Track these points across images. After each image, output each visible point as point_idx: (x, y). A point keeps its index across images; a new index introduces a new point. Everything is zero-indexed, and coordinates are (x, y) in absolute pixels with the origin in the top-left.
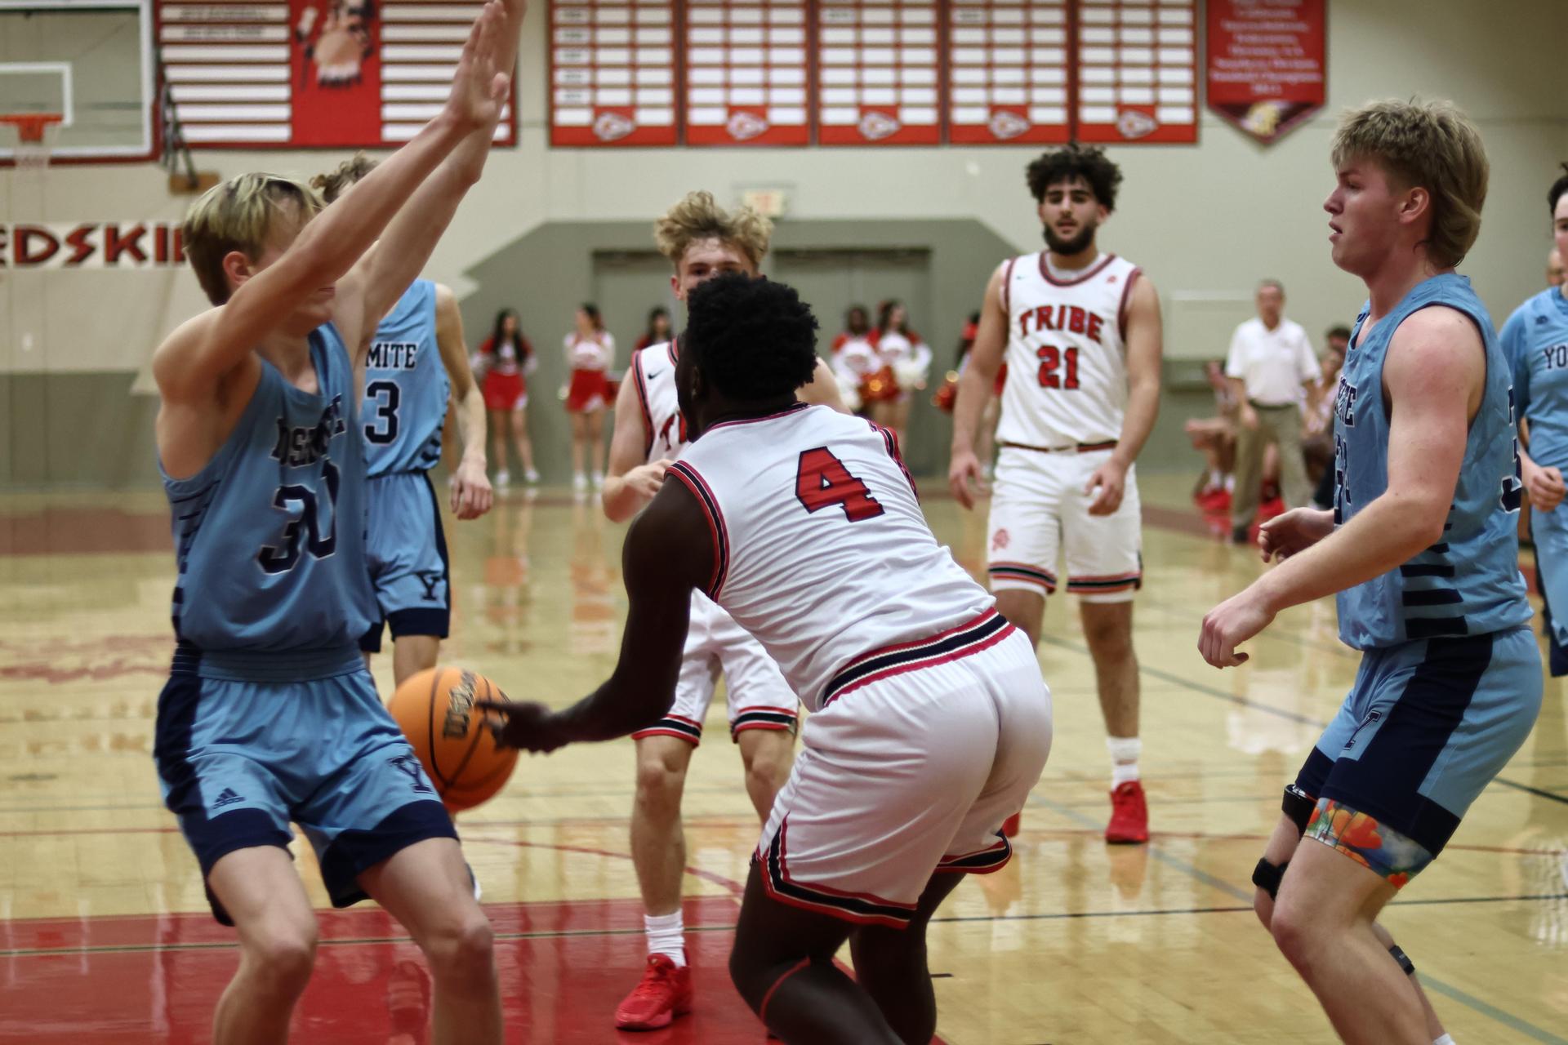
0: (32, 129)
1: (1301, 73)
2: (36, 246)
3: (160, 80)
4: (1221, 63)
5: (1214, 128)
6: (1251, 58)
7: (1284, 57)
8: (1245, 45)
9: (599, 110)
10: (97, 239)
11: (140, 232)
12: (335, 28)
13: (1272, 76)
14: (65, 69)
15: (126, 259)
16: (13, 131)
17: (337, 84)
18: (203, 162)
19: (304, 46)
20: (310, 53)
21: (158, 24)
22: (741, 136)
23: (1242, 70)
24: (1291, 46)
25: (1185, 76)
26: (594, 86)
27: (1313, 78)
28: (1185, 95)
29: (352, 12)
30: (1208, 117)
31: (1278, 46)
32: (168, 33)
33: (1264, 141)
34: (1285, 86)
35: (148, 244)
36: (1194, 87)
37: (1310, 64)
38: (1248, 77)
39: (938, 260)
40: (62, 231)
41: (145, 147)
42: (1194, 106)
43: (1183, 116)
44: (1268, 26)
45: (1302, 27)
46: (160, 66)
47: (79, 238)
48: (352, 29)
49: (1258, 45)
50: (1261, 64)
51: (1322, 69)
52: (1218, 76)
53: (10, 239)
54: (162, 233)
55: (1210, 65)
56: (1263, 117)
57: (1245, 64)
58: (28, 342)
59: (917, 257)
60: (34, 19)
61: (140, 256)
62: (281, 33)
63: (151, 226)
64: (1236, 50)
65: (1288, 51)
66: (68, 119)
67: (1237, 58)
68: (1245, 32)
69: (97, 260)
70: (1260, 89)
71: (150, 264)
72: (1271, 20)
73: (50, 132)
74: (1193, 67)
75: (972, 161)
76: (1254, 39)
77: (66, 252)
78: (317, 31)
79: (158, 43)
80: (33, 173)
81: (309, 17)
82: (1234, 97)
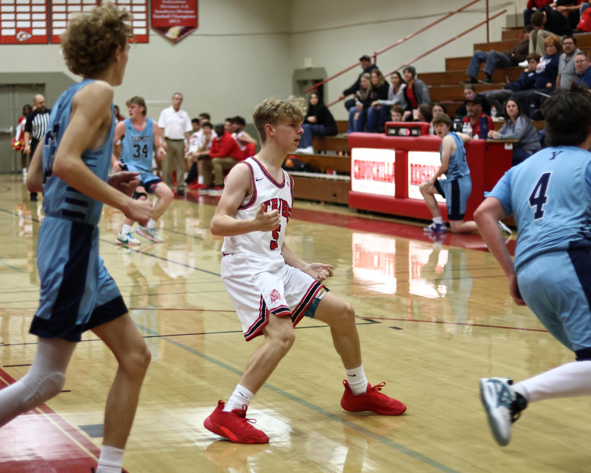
1: (188, 15)
4: (157, 11)
5: (154, 37)
6: (169, 9)
7: (180, 9)
8: (167, 4)
13: (176, 16)
23: (166, 14)
24: (185, 4)
25: (143, 16)
27: (193, 17)
28: (143, 24)
30: (152, 32)
31: (180, 5)
33: (174, 42)
34: (181, 19)
36: (146, 20)
37: (192, 12)
38: (168, 17)
42: (147, 27)
43: (143, 32)
49: (171, 4)
50: (173, 12)
51: (196, 13)
52: (155, 16)
55: (153, 13)
56: (173, 32)
57: (166, 11)
59: (40, 87)
64: (163, 6)
65: (182, 7)
67: (163, 9)
70: (172, 21)
74: (146, 12)
76: (170, 2)
82: (163, 25)
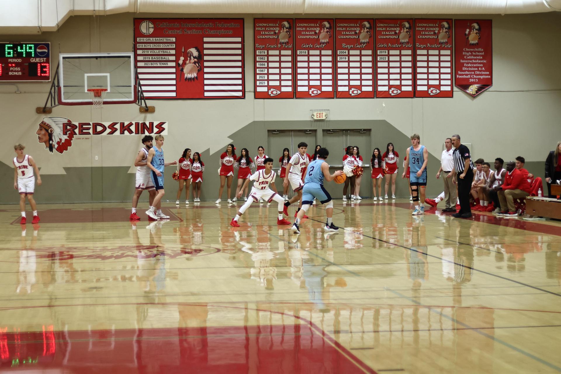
0: (98, 93)
1: (485, 76)
2: (99, 129)
3: (137, 78)
4: (460, 73)
5: (458, 93)
6: (468, 71)
7: (478, 70)
8: (468, 67)
9: (269, 87)
10: (118, 126)
11: (131, 124)
12: (190, 63)
13: (475, 76)
14: (108, 75)
15: (126, 132)
16: (92, 93)
17: (190, 79)
18: (149, 103)
19: (181, 68)
20: (182, 70)
21: (136, 61)
22: (312, 95)
23: (466, 75)
24: (481, 67)
25: (449, 76)
26: (268, 80)
27: (488, 77)
28: (449, 82)
29: (195, 58)
30: (455, 89)
31: (478, 67)
32: (139, 64)
33: (473, 96)
34: (479, 79)
35: (133, 128)
36: (451, 79)
37: (488, 73)
38: (469, 76)
39: (372, 132)
40: (107, 124)
41: (132, 99)
42: (452, 86)
43: (448, 89)
44: (474, 61)
45: (485, 61)
46: (137, 74)
47: (112, 126)
48: (195, 63)
49: (471, 67)
50: (472, 73)
51: (491, 74)
52: (458, 77)
53: (91, 126)
54: (137, 124)
55: (456, 74)
56: (473, 89)
57: (467, 73)
58: (97, 158)
59: (368, 131)
60: (99, 59)
61: (130, 132)
62: (174, 64)
63: (134, 123)
64: (464, 69)
65: (480, 69)
66: (109, 91)
67: (465, 71)
68: (468, 63)
69: (118, 133)
70: (471, 80)
71: (134, 134)
72: (475, 59)
73: (103, 94)
74: (451, 73)
75: (384, 102)
76: (470, 65)
77: (108, 130)
78: (184, 63)
79: (136, 67)
80: (98, 106)
81: (182, 58)
82: (464, 83)
